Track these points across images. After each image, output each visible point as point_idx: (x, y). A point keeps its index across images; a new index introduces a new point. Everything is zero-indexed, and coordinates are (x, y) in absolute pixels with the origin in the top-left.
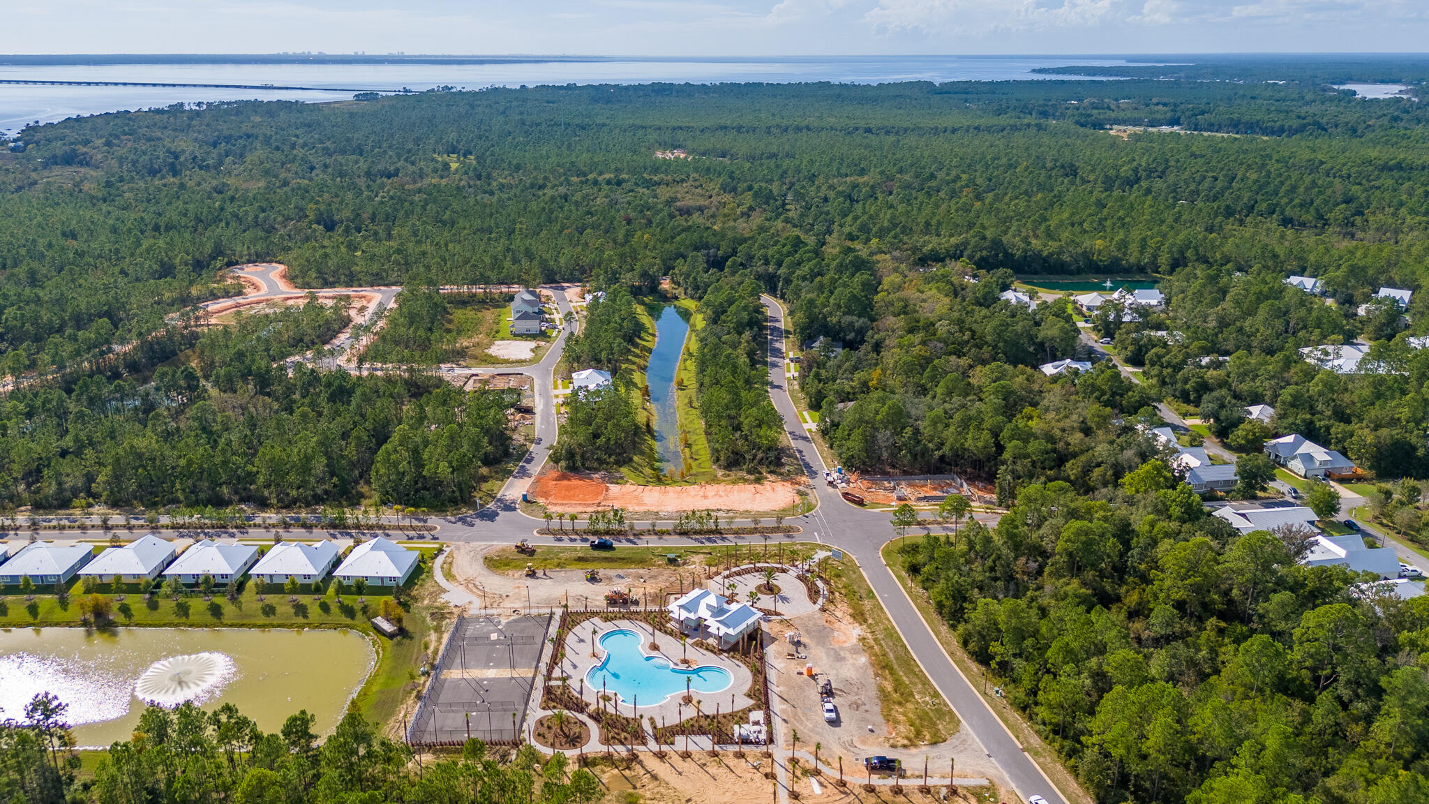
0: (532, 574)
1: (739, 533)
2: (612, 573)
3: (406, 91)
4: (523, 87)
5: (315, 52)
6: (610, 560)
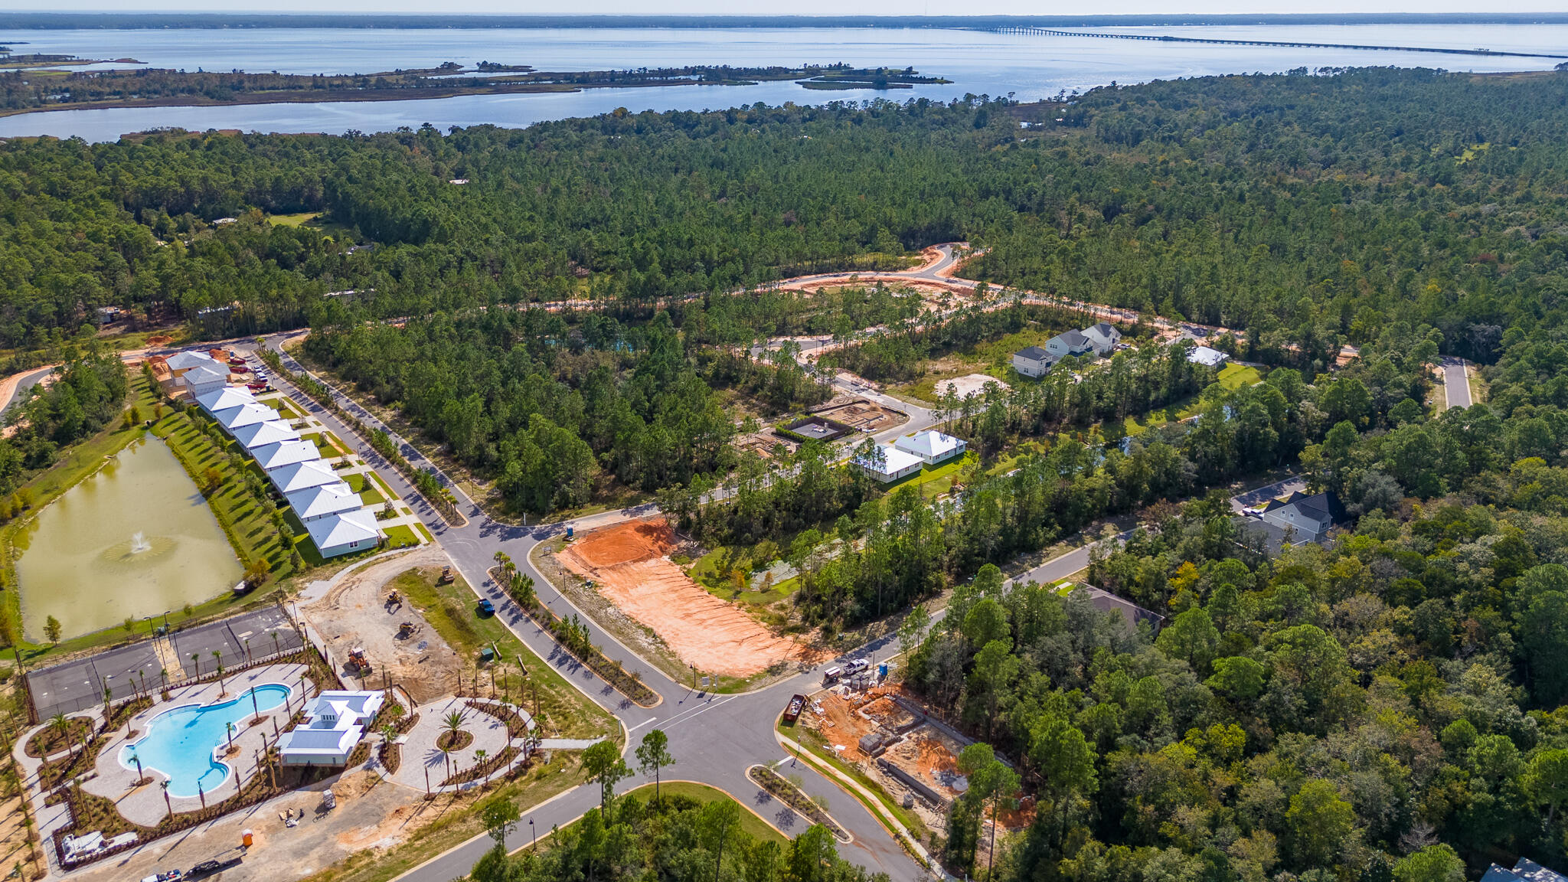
0: (393, 601)
1: (597, 669)
2: (430, 636)
6: (462, 626)
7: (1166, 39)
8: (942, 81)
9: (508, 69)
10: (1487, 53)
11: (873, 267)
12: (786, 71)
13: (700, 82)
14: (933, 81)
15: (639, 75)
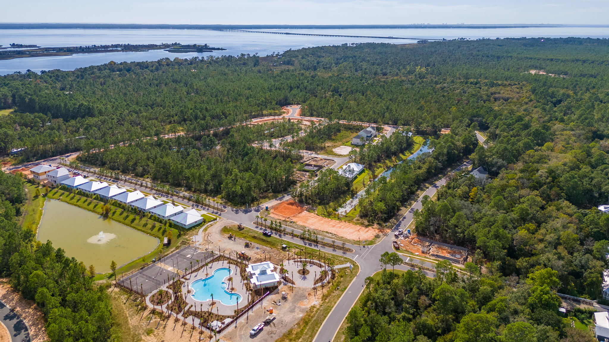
0: (230, 238)
1: (324, 245)
2: (257, 245)
3: (444, 39)
4: (498, 38)
5: (426, 24)
6: (263, 241)
7: (287, 34)
8: (222, 49)
9: (26, 46)
10: (392, 38)
11: (270, 115)
12: (156, 46)
13: (122, 50)
14: (218, 49)
15: (93, 48)
